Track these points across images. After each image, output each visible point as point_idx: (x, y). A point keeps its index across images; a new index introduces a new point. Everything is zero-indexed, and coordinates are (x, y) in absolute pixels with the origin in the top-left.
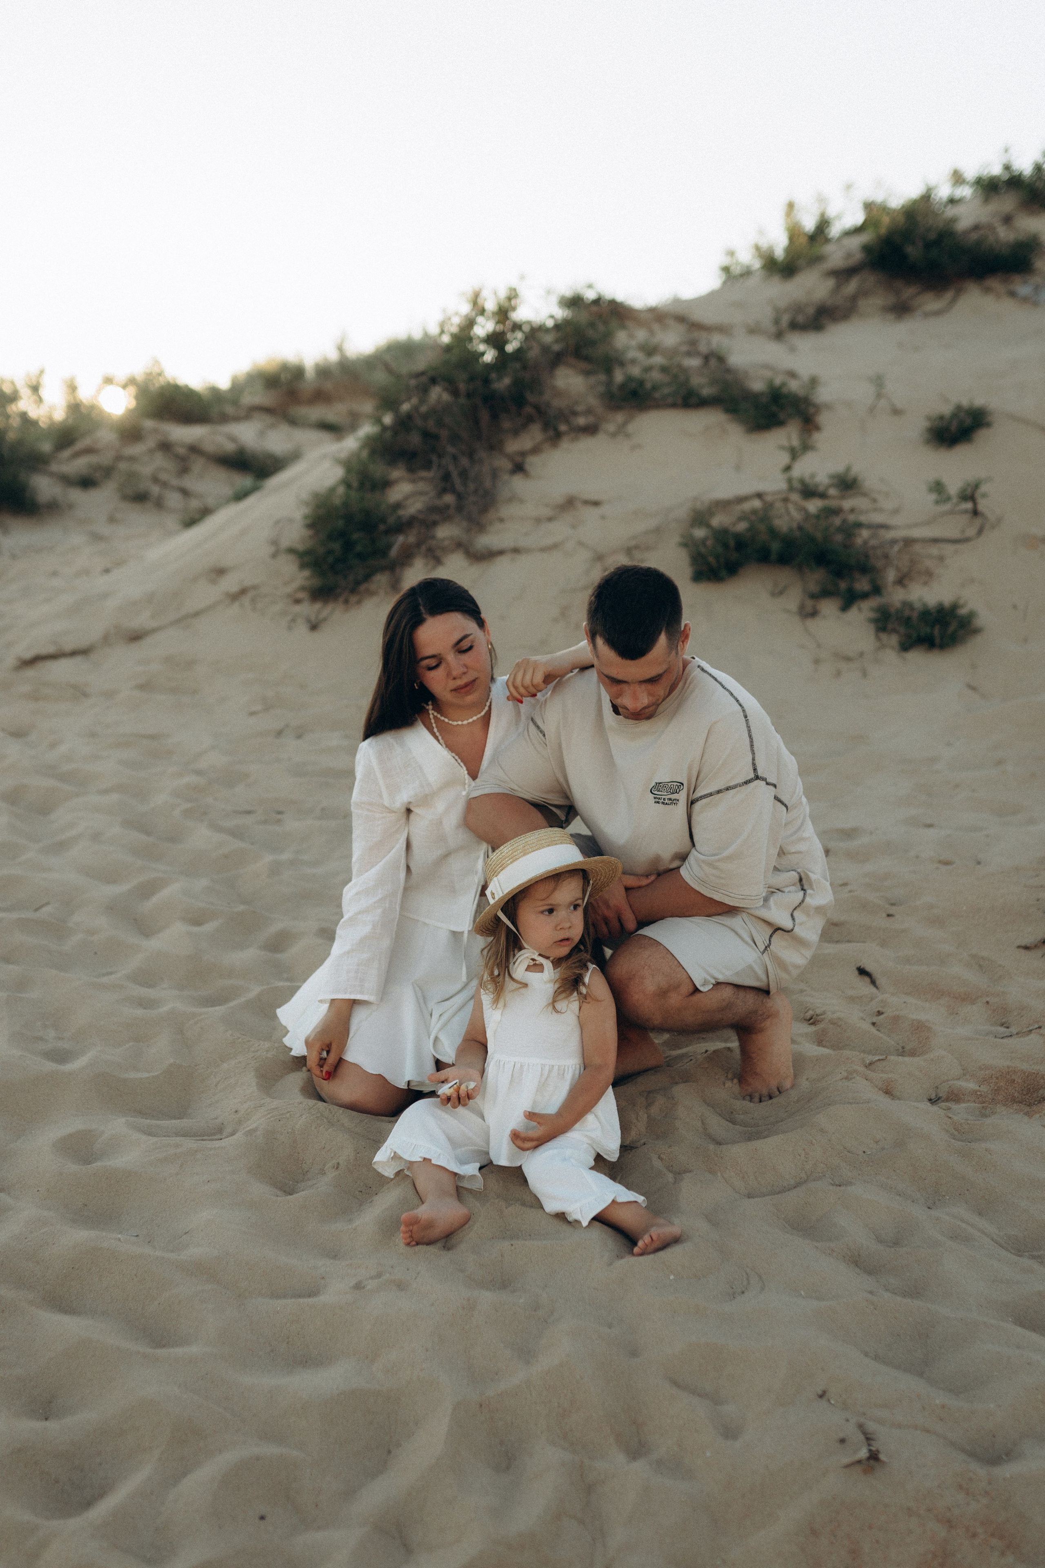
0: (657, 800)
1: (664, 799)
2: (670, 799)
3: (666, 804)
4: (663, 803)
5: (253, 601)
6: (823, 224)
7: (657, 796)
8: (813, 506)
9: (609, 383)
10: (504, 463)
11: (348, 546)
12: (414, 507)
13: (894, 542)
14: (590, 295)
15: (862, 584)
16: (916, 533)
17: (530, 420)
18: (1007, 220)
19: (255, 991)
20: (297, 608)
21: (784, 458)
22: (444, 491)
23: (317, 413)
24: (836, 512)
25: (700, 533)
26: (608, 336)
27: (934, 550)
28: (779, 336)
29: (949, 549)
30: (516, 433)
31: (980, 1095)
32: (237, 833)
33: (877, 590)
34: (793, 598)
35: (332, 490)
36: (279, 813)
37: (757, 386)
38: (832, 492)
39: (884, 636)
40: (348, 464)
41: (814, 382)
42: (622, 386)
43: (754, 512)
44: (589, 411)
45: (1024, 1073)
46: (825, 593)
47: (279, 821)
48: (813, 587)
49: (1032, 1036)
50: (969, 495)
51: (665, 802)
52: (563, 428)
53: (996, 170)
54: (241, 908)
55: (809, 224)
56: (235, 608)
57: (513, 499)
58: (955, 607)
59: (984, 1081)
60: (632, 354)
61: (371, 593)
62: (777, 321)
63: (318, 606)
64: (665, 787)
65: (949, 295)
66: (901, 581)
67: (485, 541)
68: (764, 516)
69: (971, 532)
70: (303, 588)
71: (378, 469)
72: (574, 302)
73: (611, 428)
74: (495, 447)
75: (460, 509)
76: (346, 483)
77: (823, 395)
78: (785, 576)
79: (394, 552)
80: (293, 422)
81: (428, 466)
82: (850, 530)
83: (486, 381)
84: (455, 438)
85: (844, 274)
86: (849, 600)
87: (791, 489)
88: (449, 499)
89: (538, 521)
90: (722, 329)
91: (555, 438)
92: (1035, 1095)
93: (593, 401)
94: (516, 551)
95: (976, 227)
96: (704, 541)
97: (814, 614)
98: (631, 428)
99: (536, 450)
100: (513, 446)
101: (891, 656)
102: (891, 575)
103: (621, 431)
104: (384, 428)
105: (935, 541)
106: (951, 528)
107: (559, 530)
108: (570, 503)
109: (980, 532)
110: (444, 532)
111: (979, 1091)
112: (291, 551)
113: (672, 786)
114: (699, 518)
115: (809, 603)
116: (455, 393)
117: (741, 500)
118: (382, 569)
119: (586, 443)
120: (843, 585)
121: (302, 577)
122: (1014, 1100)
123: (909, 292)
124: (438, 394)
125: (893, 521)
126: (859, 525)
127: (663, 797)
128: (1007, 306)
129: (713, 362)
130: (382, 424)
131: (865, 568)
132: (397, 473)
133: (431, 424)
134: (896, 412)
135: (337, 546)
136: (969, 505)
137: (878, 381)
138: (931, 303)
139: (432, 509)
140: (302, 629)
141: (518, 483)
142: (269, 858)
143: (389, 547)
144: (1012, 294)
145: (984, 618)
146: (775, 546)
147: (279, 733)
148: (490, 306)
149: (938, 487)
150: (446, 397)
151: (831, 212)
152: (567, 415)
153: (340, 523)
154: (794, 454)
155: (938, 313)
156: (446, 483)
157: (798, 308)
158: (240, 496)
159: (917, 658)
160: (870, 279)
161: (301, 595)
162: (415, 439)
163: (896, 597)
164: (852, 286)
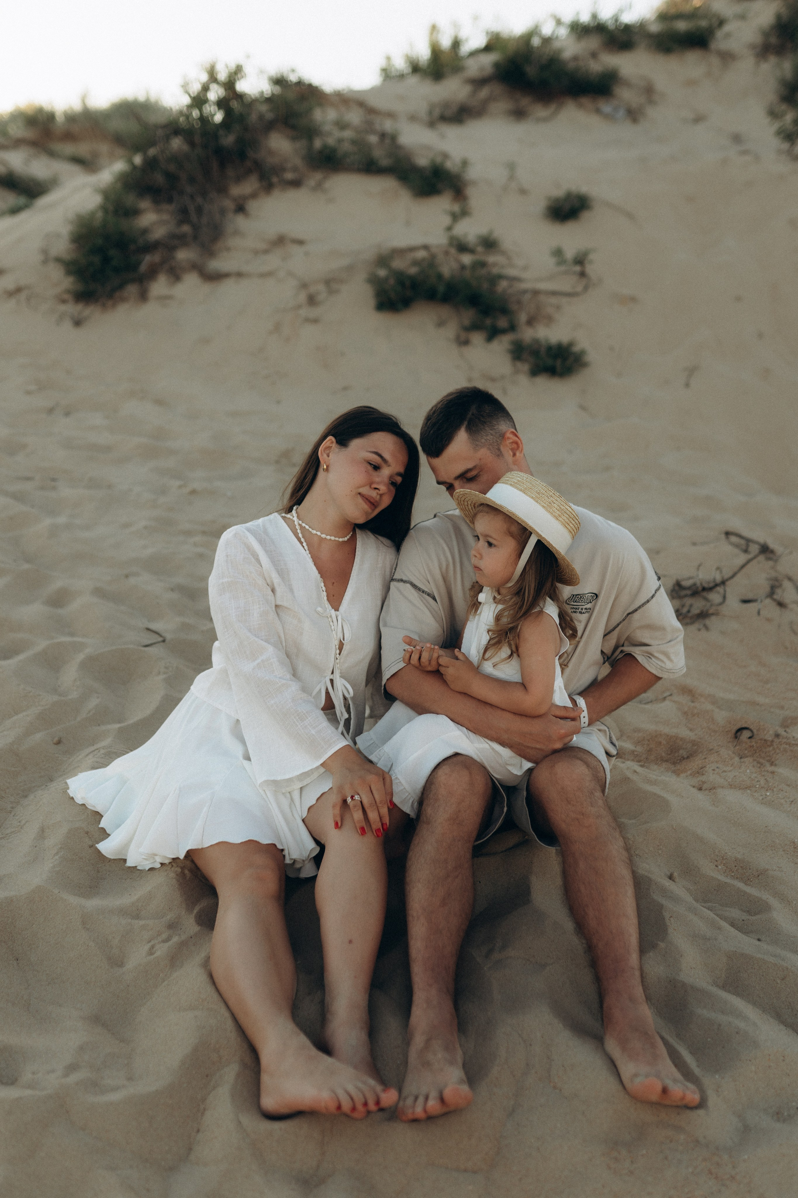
0: (575, 610)
1: (582, 609)
2: (586, 609)
3: (583, 613)
4: (581, 613)
5: (28, 299)
6: (456, 44)
7: (574, 607)
8: (467, 259)
9: (310, 147)
10: (229, 204)
11: (106, 260)
12: (159, 233)
13: (525, 292)
14: (293, 78)
15: (502, 322)
16: (542, 286)
17: (249, 172)
18: (594, 55)
19: (41, 645)
20: (63, 308)
21: (447, 220)
22: (180, 223)
23: (69, 149)
24: (483, 264)
25: (382, 273)
26: (310, 110)
27: (553, 300)
28: (432, 124)
29: (564, 300)
30: (239, 179)
31: (636, 754)
32: (19, 497)
33: (512, 328)
34: (451, 330)
35: (93, 214)
36: (54, 480)
37: (422, 161)
38: (480, 249)
39: (519, 364)
40: (106, 194)
41: (465, 163)
42: (321, 152)
43: (423, 260)
44: (295, 169)
45: (668, 736)
46: (475, 327)
47: (54, 488)
48: (467, 322)
49: (667, 702)
50: (580, 260)
51: (583, 611)
52: (275, 180)
53: (585, 18)
54: (26, 566)
55: (446, 42)
56: (12, 303)
57: (237, 233)
58: (571, 344)
59: (638, 742)
60: (327, 128)
61: (123, 300)
62: (430, 113)
63: (80, 307)
64: (584, 598)
65: (553, 107)
66: (530, 322)
67: (216, 265)
68: (431, 263)
69: (579, 289)
70: (68, 291)
71: (130, 199)
72: (279, 81)
73: (312, 183)
74: (223, 190)
75: (195, 238)
76: (104, 208)
77: (472, 174)
78: (445, 311)
79: (143, 267)
80: (52, 154)
81: (170, 200)
82: (495, 279)
83: (216, 137)
84: (192, 180)
85: (479, 83)
86: (493, 333)
87: (451, 244)
88: (186, 228)
89: (256, 253)
90: (391, 115)
91: (268, 187)
92: (677, 754)
93: (298, 161)
94: (239, 275)
95: (575, 58)
96: (386, 279)
97: (466, 343)
98: (328, 184)
99: (254, 196)
100: (237, 190)
101: (524, 380)
102: (523, 317)
103: (318, 187)
104: (134, 167)
105: (554, 293)
106: (565, 284)
107: (273, 261)
108: (280, 241)
109: (586, 288)
110: (183, 255)
111: (636, 751)
112: (58, 260)
113: (588, 597)
114: (383, 260)
115: (463, 335)
116: (192, 144)
117: (412, 249)
118: (133, 281)
119: (292, 194)
120: (488, 322)
121: (68, 282)
122: (664, 760)
123: (525, 101)
124: (177, 143)
125: (523, 275)
126: (500, 277)
127: (582, 607)
128: (594, 120)
129: (388, 141)
130: (132, 164)
131: (505, 310)
132: (145, 204)
133: (172, 168)
134: (523, 192)
135: (96, 259)
136: (578, 268)
137: (511, 167)
138: (540, 111)
139: (173, 236)
140: (67, 325)
141: (240, 221)
142: (48, 521)
143: (139, 263)
144: (598, 111)
145: (592, 356)
146: (441, 289)
147: (50, 411)
148: (222, 76)
149: (558, 253)
150: (186, 148)
151: (463, 34)
152: (278, 170)
153: (100, 242)
154: (455, 217)
155: (545, 120)
156: (183, 215)
157: (446, 105)
158: (15, 211)
159: (543, 382)
160: (497, 88)
161: (66, 296)
162: (159, 179)
163: (528, 334)
164: (484, 92)
